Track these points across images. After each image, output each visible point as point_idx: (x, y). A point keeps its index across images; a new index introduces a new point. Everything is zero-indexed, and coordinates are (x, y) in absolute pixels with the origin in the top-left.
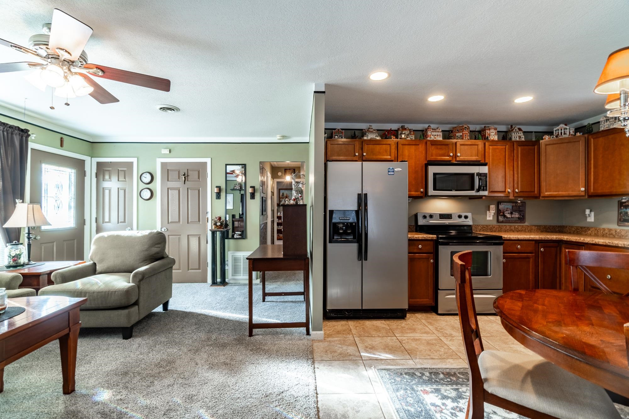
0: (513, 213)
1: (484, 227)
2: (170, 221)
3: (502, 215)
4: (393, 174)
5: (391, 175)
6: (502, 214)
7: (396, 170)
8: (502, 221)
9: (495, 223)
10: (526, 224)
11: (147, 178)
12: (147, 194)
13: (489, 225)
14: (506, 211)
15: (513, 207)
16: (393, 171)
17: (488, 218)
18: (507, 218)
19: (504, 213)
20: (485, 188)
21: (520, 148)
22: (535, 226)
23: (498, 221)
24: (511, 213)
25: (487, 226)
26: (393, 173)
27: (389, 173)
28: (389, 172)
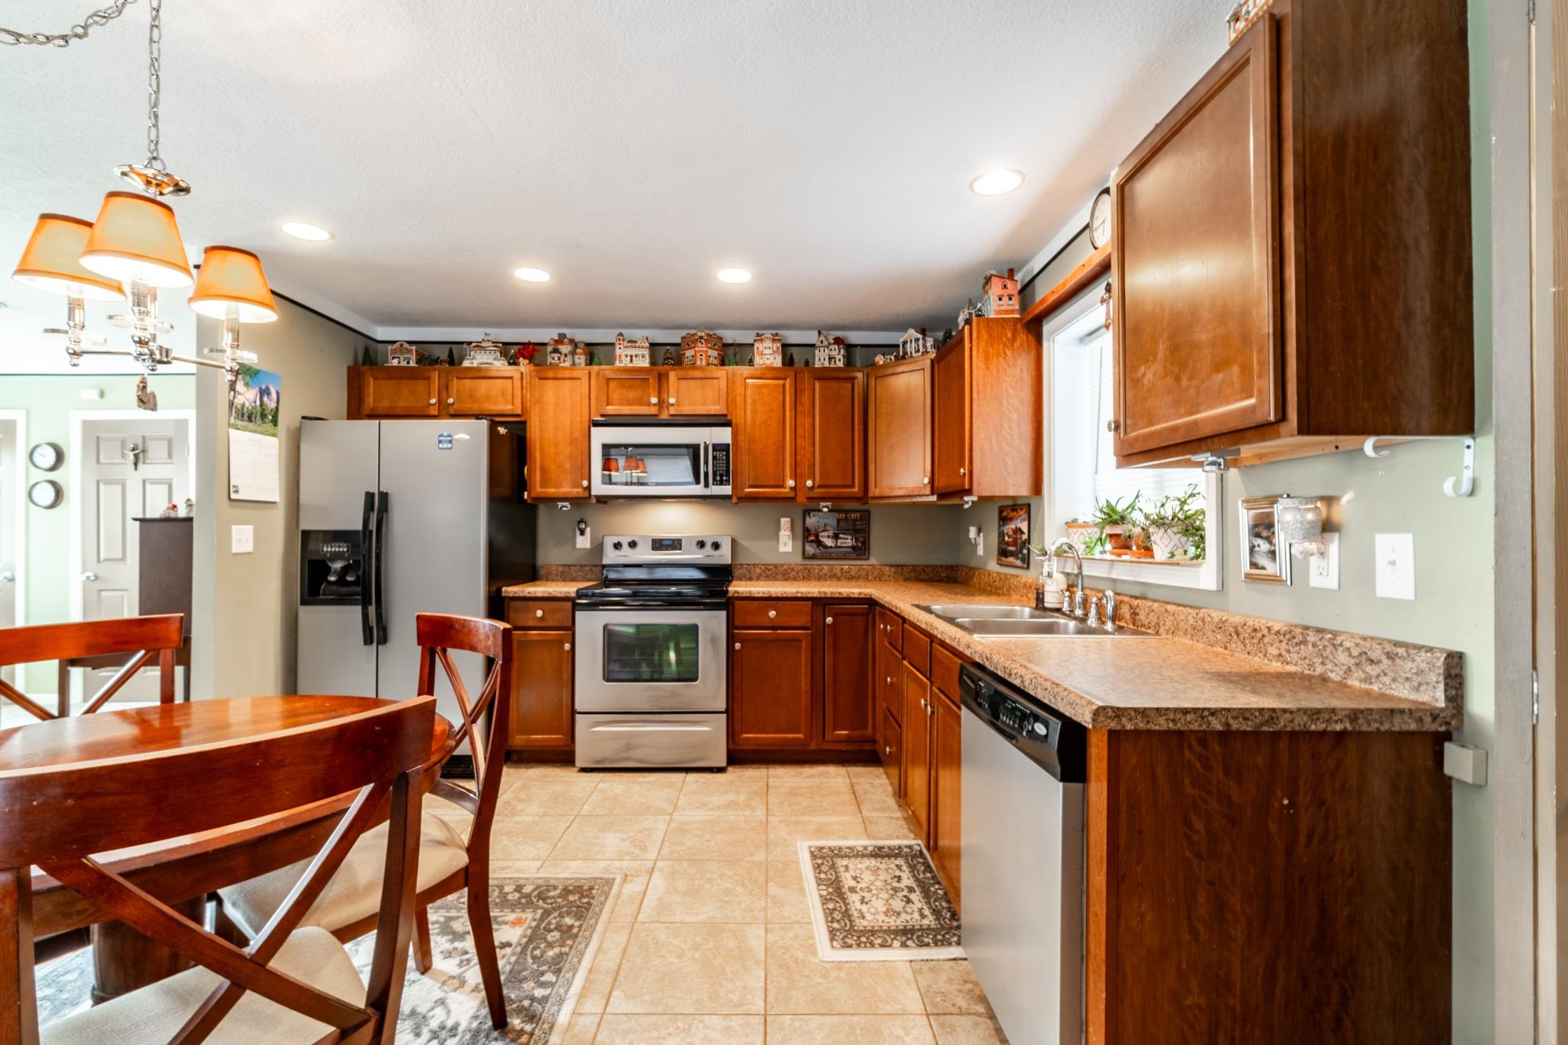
0: (841, 536)
1: (769, 570)
2: (102, 557)
3: (812, 541)
4: (450, 448)
5: (444, 449)
6: (812, 538)
7: (456, 437)
8: (814, 555)
9: (798, 559)
10: (873, 561)
11: (47, 457)
12: (46, 494)
13: (782, 565)
14: (823, 531)
15: (839, 521)
16: (450, 442)
17: (782, 549)
18: (826, 547)
19: (817, 536)
20: (724, 478)
21: (817, 384)
22: (891, 566)
23: (805, 556)
24: (836, 537)
25: (775, 566)
26: (450, 446)
27: (441, 446)
28: (440, 442)
